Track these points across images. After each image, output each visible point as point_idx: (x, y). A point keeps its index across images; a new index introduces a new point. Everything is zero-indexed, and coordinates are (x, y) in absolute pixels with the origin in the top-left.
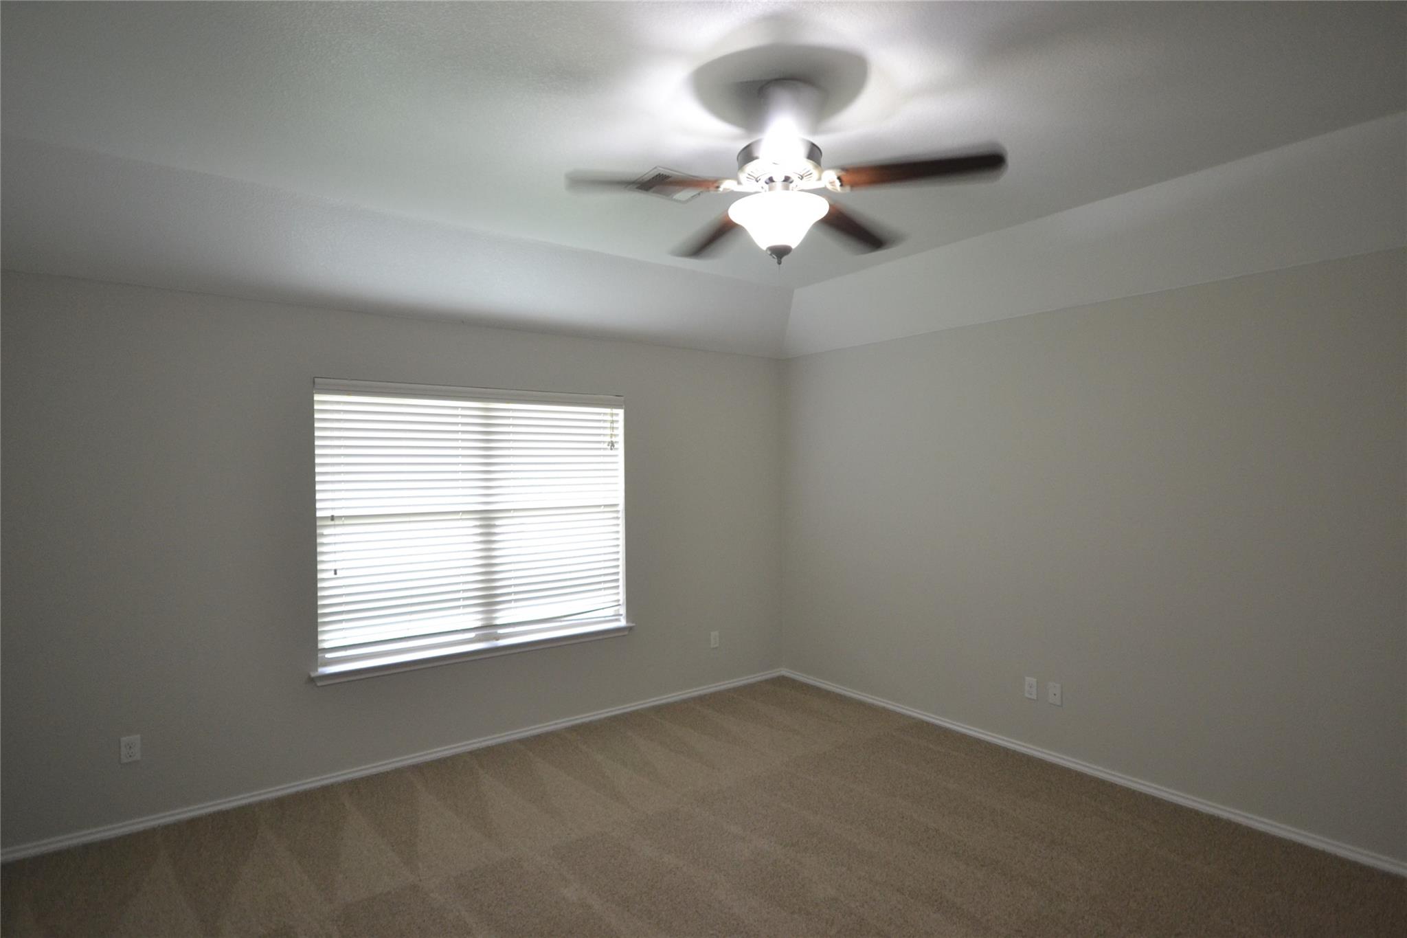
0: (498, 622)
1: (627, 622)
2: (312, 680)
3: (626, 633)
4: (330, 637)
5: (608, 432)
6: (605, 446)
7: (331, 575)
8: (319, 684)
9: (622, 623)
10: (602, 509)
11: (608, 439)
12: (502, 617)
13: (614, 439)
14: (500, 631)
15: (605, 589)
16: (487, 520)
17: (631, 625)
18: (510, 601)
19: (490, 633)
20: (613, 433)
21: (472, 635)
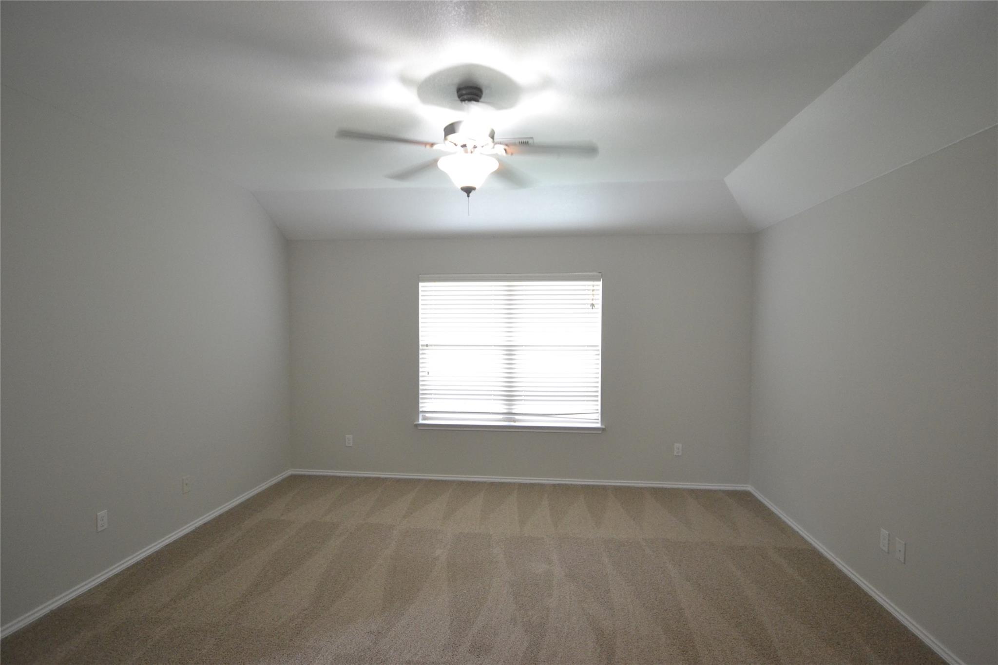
0: (514, 411)
1: (601, 425)
2: (417, 425)
3: (600, 432)
4: (425, 405)
5: (591, 297)
6: (589, 306)
7: (426, 374)
8: (419, 428)
9: (599, 425)
10: (586, 348)
11: (591, 302)
12: (517, 409)
13: (594, 302)
14: (517, 417)
15: (587, 401)
16: (510, 350)
17: (603, 427)
18: (522, 400)
19: (511, 418)
20: (594, 298)
21: (501, 417)
